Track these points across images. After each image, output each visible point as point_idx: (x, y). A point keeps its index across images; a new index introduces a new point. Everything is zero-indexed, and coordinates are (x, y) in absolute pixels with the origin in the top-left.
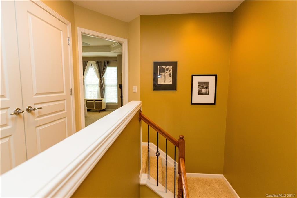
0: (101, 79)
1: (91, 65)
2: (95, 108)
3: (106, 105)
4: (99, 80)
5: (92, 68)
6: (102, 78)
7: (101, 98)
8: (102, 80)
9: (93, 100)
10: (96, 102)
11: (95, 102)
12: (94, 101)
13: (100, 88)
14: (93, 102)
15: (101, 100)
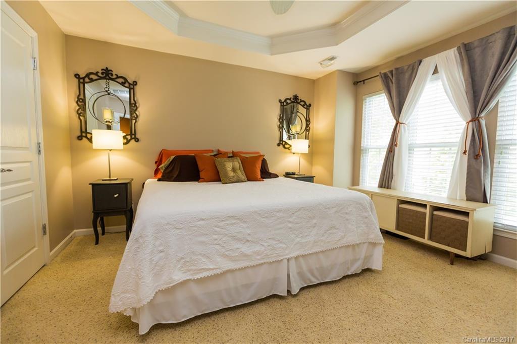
0: (475, 119)
1: (436, 71)
2: (430, 238)
3: (495, 236)
4: (464, 124)
5: (440, 83)
6: (481, 111)
7: (469, 199)
8: (483, 122)
9: (424, 206)
10: (435, 213)
11: (432, 215)
12: (428, 207)
13: (466, 157)
14: (425, 214)
15: (466, 214)
